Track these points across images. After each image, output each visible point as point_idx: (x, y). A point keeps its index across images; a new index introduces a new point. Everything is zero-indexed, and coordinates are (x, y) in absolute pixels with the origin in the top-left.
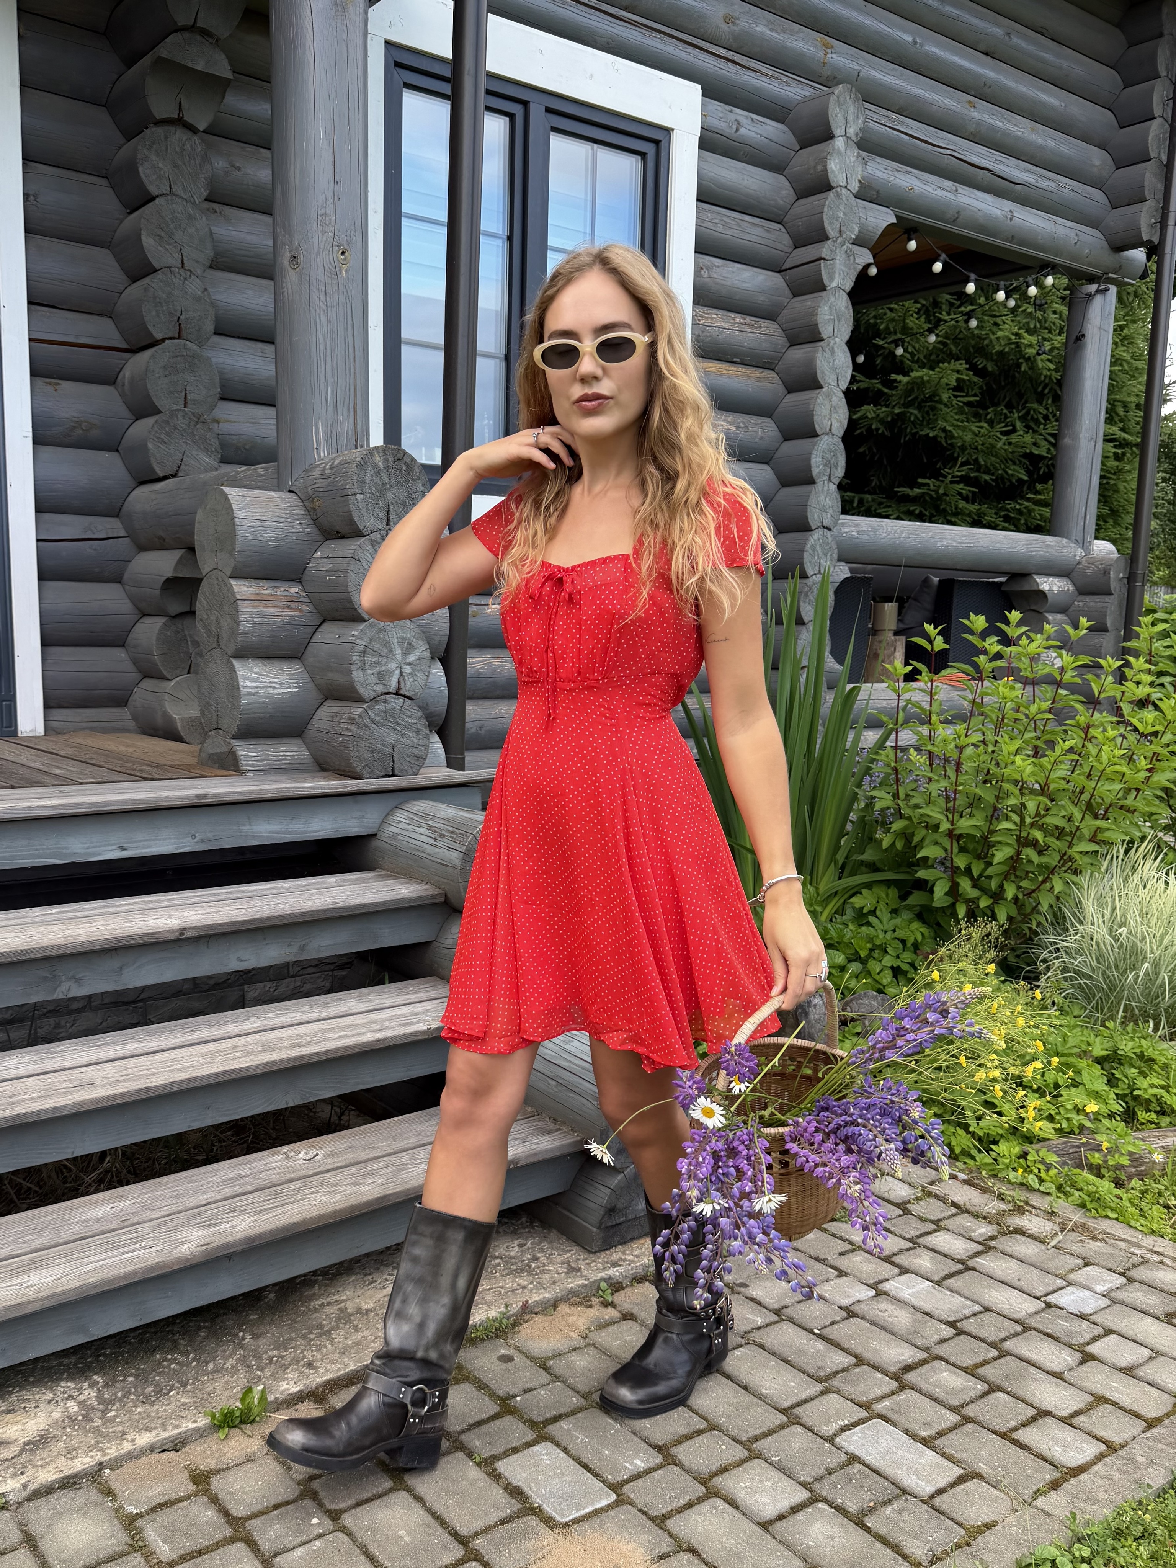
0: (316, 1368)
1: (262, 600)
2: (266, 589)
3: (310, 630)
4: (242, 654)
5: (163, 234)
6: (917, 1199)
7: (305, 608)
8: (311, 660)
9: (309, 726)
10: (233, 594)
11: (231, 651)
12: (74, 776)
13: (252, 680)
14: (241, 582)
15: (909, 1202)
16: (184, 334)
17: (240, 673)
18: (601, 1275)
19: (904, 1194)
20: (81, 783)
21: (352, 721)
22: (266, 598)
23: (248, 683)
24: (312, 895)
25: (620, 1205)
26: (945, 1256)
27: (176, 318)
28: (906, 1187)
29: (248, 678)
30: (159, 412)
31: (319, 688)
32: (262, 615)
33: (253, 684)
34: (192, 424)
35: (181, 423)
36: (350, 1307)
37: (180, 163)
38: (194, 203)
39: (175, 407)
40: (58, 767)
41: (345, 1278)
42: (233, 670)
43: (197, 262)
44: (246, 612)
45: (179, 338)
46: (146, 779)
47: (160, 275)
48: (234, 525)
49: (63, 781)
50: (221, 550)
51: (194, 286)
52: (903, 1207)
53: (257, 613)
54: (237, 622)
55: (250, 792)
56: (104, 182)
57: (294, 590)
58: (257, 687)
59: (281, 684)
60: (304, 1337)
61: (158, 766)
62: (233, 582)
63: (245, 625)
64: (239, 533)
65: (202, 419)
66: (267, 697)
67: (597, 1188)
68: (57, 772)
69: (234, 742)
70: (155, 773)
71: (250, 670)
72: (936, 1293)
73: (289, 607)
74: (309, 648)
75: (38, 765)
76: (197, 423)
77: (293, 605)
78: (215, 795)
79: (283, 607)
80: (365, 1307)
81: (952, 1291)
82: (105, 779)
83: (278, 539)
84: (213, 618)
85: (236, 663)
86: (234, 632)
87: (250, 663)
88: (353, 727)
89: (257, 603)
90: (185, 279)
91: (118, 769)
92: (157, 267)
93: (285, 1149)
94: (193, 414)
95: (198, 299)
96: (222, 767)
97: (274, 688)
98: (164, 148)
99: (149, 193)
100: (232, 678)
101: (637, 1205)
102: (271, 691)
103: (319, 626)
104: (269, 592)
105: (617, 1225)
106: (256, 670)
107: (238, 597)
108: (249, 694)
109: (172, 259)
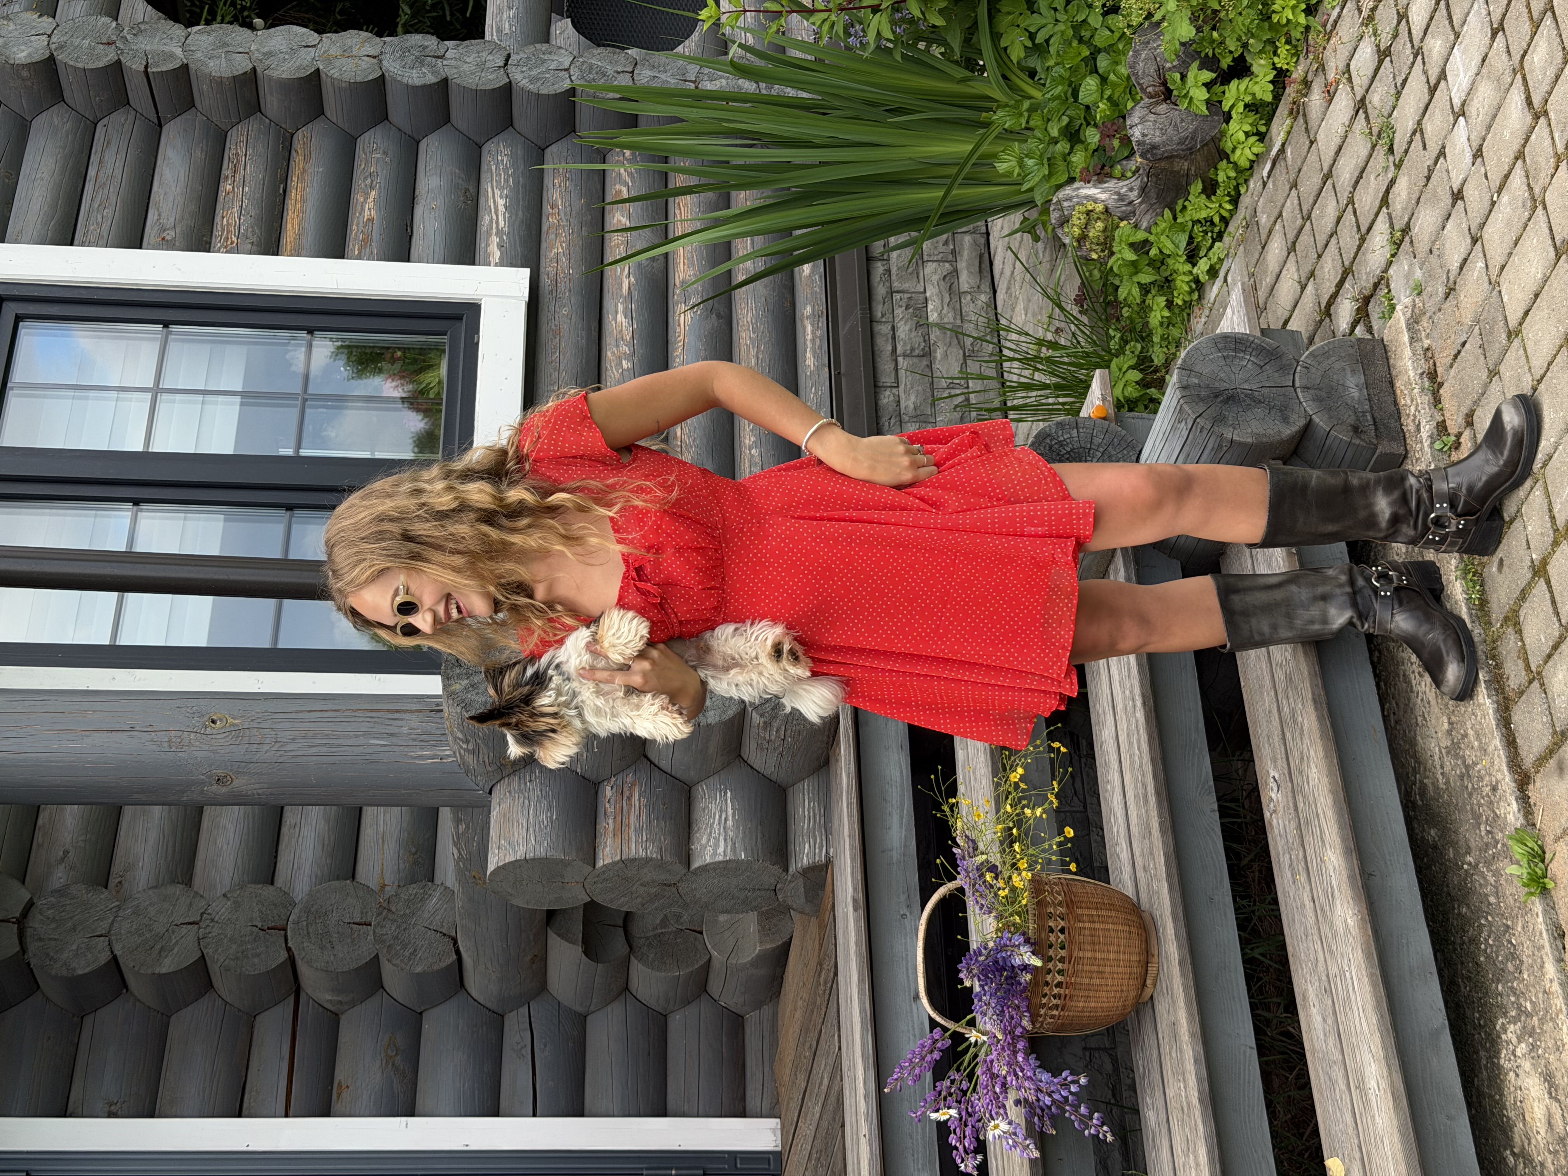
0: (1497, 782)
1: (621, 830)
2: (607, 825)
3: (656, 773)
4: (686, 858)
5: (158, 947)
6: (1375, 34)
7: (629, 779)
8: (692, 773)
9: (774, 778)
10: (614, 864)
11: (680, 869)
12: (831, 1062)
13: (717, 846)
14: (600, 855)
15: (1378, 46)
16: (282, 923)
17: (708, 860)
18: (1427, 449)
19: (1369, 50)
20: (840, 1048)
21: (767, 725)
22: (618, 826)
23: (721, 850)
24: (975, 779)
25: (1351, 420)
26: (1431, 19)
27: (262, 933)
28: (1362, 45)
29: (715, 850)
30: (377, 956)
31: (726, 765)
32: (639, 831)
33: (722, 843)
34: (390, 916)
35: (390, 930)
36: (1446, 742)
37: (70, 924)
38: (119, 907)
39: (371, 938)
40: (821, 1083)
41: (1418, 748)
42: (705, 868)
43: (191, 905)
44: (636, 848)
45: (285, 930)
46: (836, 974)
47: (209, 952)
48: (533, 860)
49: (837, 1071)
50: (562, 876)
51: (222, 910)
52: (1383, 54)
53: (638, 836)
54: (647, 861)
55: (852, 847)
56: (88, 1021)
57: (608, 791)
58: (725, 840)
59: (721, 811)
60: (1470, 795)
61: (820, 964)
62: (600, 863)
63: (652, 852)
64: (543, 854)
65: (385, 905)
66: (738, 828)
67: (1330, 448)
68: (826, 1082)
69: (792, 869)
70: (828, 965)
71: (704, 847)
72: (1464, 43)
73: (629, 799)
74: (678, 776)
75: (818, 1109)
76: (389, 910)
77: (627, 793)
78: (855, 889)
79: (630, 805)
80: (1446, 726)
81: (1464, 22)
82: (835, 1022)
83: (550, 809)
84: (642, 890)
85: (696, 865)
86: (660, 865)
87: (696, 847)
88: (776, 724)
89: (625, 836)
90: (212, 920)
91: (824, 1010)
92: (199, 954)
93: (1267, 814)
94: (379, 915)
95: (237, 905)
96: (822, 886)
97: (726, 819)
98: (53, 943)
99: (107, 964)
100: (715, 870)
101: (1353, 398)
102: (730, 823)
103: (651, 762)
104: (611, 821)
105: (1375, 423)
106: (704, 841)
107: (618, 858)
108: (734, 849)
109: (189, 935)
